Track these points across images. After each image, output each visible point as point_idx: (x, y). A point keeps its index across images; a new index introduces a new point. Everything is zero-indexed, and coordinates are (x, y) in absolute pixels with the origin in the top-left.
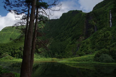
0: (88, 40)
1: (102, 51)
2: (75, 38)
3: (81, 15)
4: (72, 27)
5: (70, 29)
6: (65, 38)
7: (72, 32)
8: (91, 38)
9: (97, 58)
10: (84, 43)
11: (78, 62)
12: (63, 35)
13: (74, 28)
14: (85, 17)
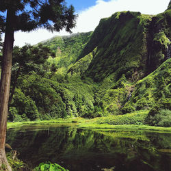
0: (151, 77)
1: (163, 104)
2: (124, 75)
3: (139, 22)
4: (118, 50)
5: (115, 55)
6: (104, 75)
7: (118, 61)
8: (156, 74)
9: (151, 117)
10: (141, 84)
11: (114, 126)
12: (100, 68)
13: (122, 52)
14: (147, 27)
